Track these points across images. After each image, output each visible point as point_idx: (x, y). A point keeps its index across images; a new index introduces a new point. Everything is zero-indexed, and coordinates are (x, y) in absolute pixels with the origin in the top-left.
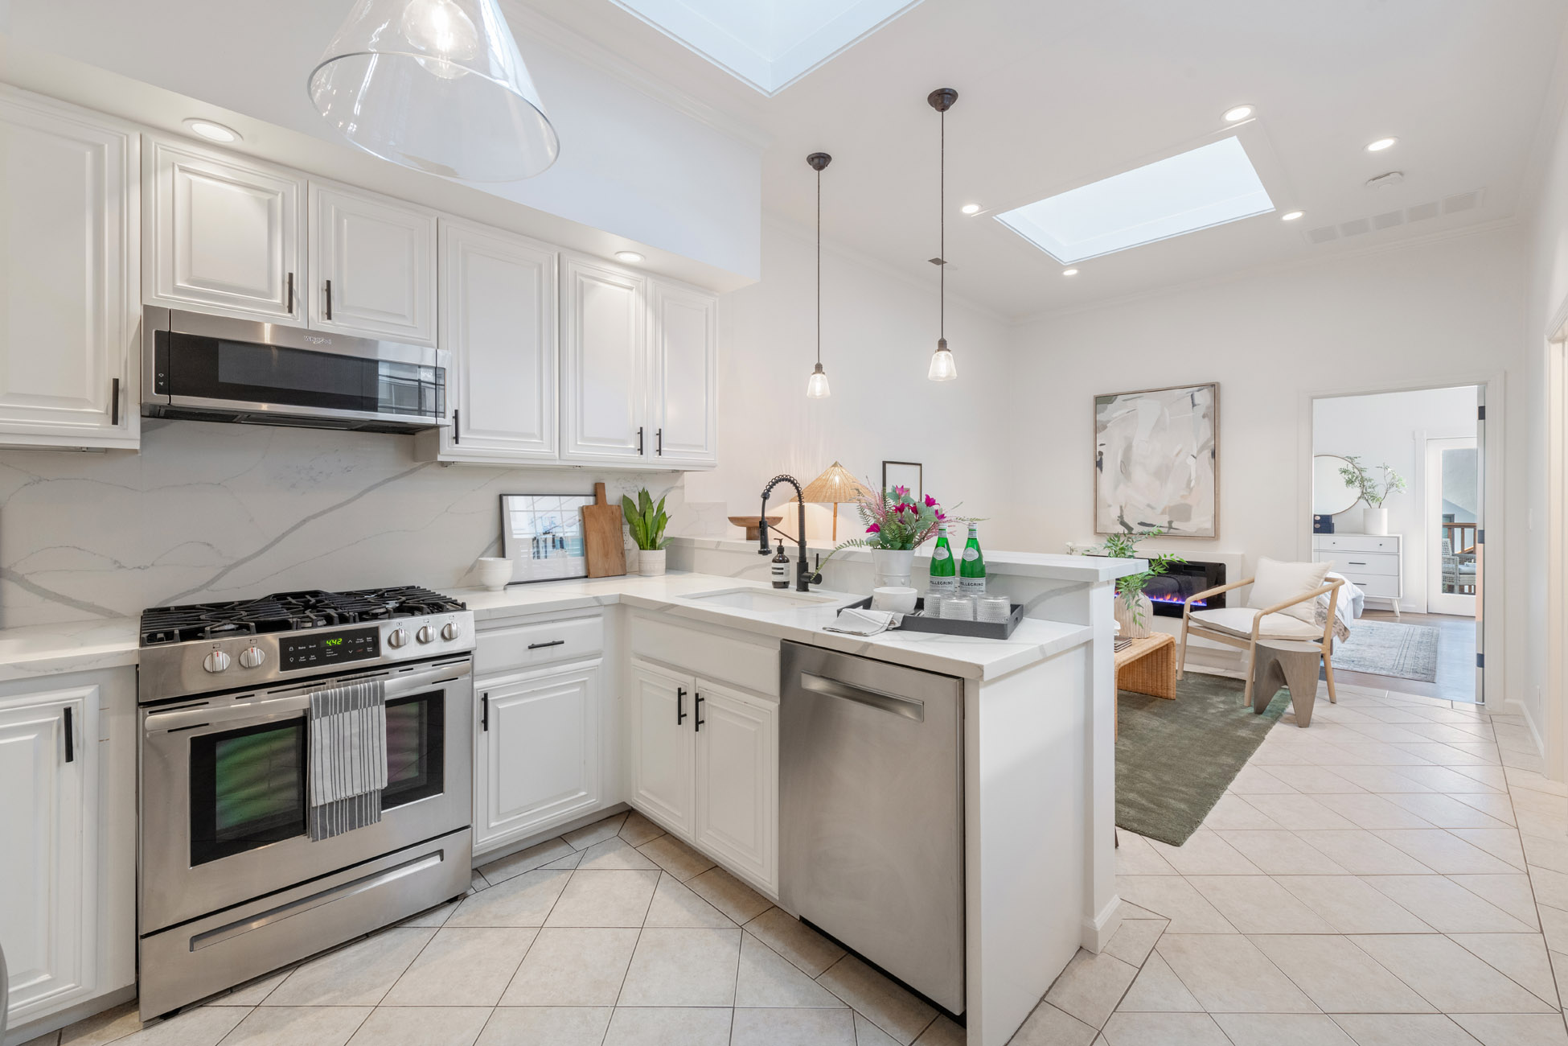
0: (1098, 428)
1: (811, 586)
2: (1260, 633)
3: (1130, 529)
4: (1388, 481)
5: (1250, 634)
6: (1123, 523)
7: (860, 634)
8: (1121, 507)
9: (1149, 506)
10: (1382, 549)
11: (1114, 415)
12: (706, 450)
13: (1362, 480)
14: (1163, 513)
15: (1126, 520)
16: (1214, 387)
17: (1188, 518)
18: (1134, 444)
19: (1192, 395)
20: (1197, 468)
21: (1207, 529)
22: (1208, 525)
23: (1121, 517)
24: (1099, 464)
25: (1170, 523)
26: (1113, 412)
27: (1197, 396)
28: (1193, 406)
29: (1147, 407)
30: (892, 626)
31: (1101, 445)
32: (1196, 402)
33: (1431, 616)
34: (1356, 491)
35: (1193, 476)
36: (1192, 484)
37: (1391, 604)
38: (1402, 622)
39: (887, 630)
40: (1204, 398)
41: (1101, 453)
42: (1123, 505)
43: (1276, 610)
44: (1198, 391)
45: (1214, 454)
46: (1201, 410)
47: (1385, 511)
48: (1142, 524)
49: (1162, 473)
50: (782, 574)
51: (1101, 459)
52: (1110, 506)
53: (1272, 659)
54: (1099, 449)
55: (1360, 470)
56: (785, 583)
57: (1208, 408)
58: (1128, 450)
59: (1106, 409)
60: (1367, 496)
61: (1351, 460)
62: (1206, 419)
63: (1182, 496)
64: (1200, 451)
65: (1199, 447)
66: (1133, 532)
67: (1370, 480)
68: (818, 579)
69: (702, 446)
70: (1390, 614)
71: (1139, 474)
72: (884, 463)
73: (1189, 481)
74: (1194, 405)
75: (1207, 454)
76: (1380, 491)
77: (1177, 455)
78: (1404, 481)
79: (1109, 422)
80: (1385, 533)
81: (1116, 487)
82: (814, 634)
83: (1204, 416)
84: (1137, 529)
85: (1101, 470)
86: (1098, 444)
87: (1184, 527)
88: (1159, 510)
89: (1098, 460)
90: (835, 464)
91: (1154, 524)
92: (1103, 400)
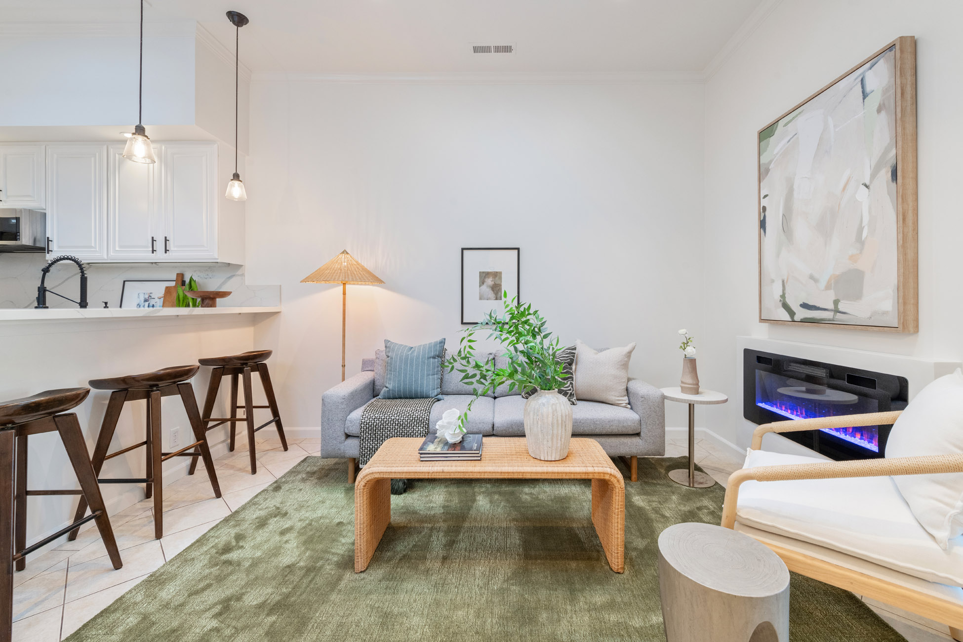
0: (763, 172)
3: (792, 313)
6: (786, 306)
8: (783, 281)
9: (812, 277)
11: (775, 152)
14: (828, 287)
15: (789, 301)
16: (894, 49)
17: (858, 294)
18: (795, 187)
19: (863, 80)
20: (871, 204)
21: (885, 313)
22: (889, 306)
23: (783, 296)
24: (763, 224)
25: (836, 302)
26: (777, 144)
27: (870, 75)
28: (864, 99)
29: (809, 124)
31: (765, 196)
32: (868, 89)
35: (866, 221)
36: (865, 234)
41: (764, 209)
42: (785, 282)
44: (870, 68)
45: (895, 174)
46: (874, 100)
48: (805, 306)
49: (827, 222)
51: (765, 217)
52: (773, 281)
54: (764, 202)
57: (893, 90)
58: (789, 196)
59: (769, 143)
62: (883, 113)
63: (851, 258)
64: (873, 176)
65: (872, 169)
66: (797, 318)
71: (802, 230)
73: (860, 230)
74: (865, 95)
75: (885, 174)
77: (844, 189)
79: (770, 162)
81: (779, 253)
83: (879, 111)
84: (801, 314)
85: (765, 232)
86: (762, 196)
87: (857, 310)
88: (823, 284)
89: (762, 219)
90: (343, 252)
91: (818, 305)
92: (766, 133)
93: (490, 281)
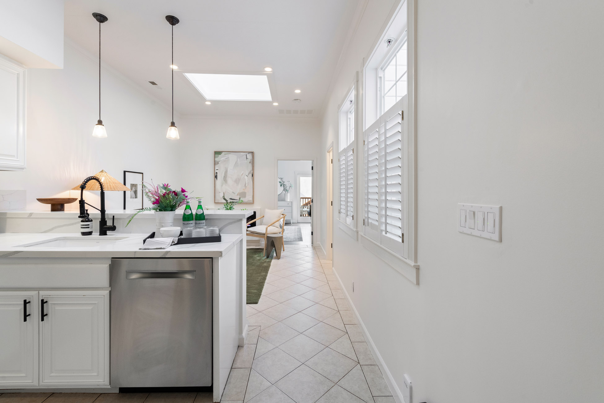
0: (215, 163)
1: (108, 232)
2: (268, 233)
3: (227, 201)
4: (290, 185)
5: (265, 234)
6: (225, 199)
7: (161, 248)
8: (224, 193)
9: (233, 192)
10: (289, 205)
12: (17, 158)
13: (284, 185)
14: (238, 195)
15: (226, 198)
16: (252, 153)
17: (245, 197)
18: (228, 170)
19: (246, 155)
20: (248, 179)
21: (250, 200)
22: (251, 199)
23: (224, 196)
24: (216, 177)
25: (240, 198)
26: (220, 158)
27: (248, 155)
29: (232, 157)
30: (174, 243)
31: (217, 170)
32: (248, 157)
33: (298, 223)
34: (282, 188)
35: (247, 183)
36: (246, 185)
37: (290, 221)
38: (293, 226)
39: (171, 245)
40: (249, 156)
41: (217, 173)
43: (271, 225)
45: (253, 175)
46: (249, 160)
47: (289, 194)
48: (231, 199)
49: (237, 181)
50: (89, 227)
51: (217, 175)
52: (220, 192)
53: (271, 240)
54: (216, 171)
55: (284, 182)
56: (90, 232)
57: (251, 160)
58: (226, 172)
59: (218, 156)
60: (285, 190)
61: (281, 179)
62: (250, 164)
63: (244, 189)
64: (248, 174)
67: (286, 185)
68: (113, 228)
69: (14, 156)
70: (290, 224)
71: (230, 181)
72: (125, 172)
73: (246, 184)
74: (247, 158)
75: (251, 175)
76: (288, 188)
77: (242, 175)
78: (293, 186)
79: (219, 161)
80: (289, 201)
81: (222, 186)
82: (135, 252)
83: (250, 163)
84: (229, 201)
85: (217, 179)
86: (216, 169)
87: (245, 200)
88: (236, 194)
89: (216, 175)
90: (102, 171)
91: (235, 199)
92: (217, 153)
93: (134, 189)
